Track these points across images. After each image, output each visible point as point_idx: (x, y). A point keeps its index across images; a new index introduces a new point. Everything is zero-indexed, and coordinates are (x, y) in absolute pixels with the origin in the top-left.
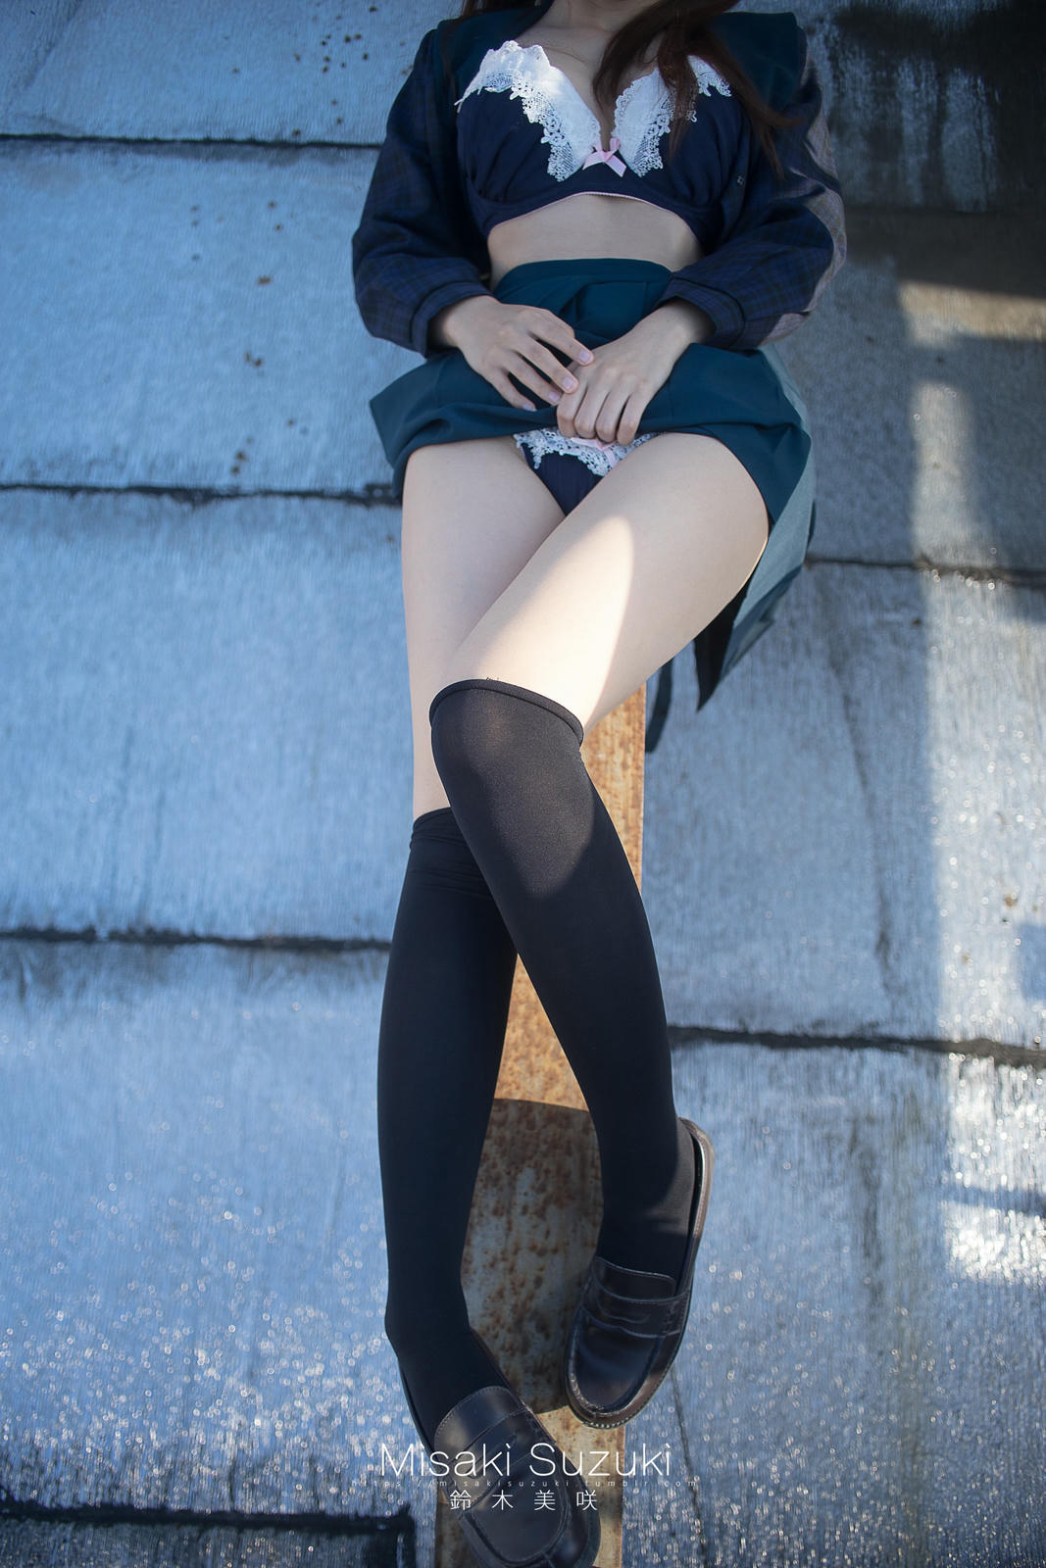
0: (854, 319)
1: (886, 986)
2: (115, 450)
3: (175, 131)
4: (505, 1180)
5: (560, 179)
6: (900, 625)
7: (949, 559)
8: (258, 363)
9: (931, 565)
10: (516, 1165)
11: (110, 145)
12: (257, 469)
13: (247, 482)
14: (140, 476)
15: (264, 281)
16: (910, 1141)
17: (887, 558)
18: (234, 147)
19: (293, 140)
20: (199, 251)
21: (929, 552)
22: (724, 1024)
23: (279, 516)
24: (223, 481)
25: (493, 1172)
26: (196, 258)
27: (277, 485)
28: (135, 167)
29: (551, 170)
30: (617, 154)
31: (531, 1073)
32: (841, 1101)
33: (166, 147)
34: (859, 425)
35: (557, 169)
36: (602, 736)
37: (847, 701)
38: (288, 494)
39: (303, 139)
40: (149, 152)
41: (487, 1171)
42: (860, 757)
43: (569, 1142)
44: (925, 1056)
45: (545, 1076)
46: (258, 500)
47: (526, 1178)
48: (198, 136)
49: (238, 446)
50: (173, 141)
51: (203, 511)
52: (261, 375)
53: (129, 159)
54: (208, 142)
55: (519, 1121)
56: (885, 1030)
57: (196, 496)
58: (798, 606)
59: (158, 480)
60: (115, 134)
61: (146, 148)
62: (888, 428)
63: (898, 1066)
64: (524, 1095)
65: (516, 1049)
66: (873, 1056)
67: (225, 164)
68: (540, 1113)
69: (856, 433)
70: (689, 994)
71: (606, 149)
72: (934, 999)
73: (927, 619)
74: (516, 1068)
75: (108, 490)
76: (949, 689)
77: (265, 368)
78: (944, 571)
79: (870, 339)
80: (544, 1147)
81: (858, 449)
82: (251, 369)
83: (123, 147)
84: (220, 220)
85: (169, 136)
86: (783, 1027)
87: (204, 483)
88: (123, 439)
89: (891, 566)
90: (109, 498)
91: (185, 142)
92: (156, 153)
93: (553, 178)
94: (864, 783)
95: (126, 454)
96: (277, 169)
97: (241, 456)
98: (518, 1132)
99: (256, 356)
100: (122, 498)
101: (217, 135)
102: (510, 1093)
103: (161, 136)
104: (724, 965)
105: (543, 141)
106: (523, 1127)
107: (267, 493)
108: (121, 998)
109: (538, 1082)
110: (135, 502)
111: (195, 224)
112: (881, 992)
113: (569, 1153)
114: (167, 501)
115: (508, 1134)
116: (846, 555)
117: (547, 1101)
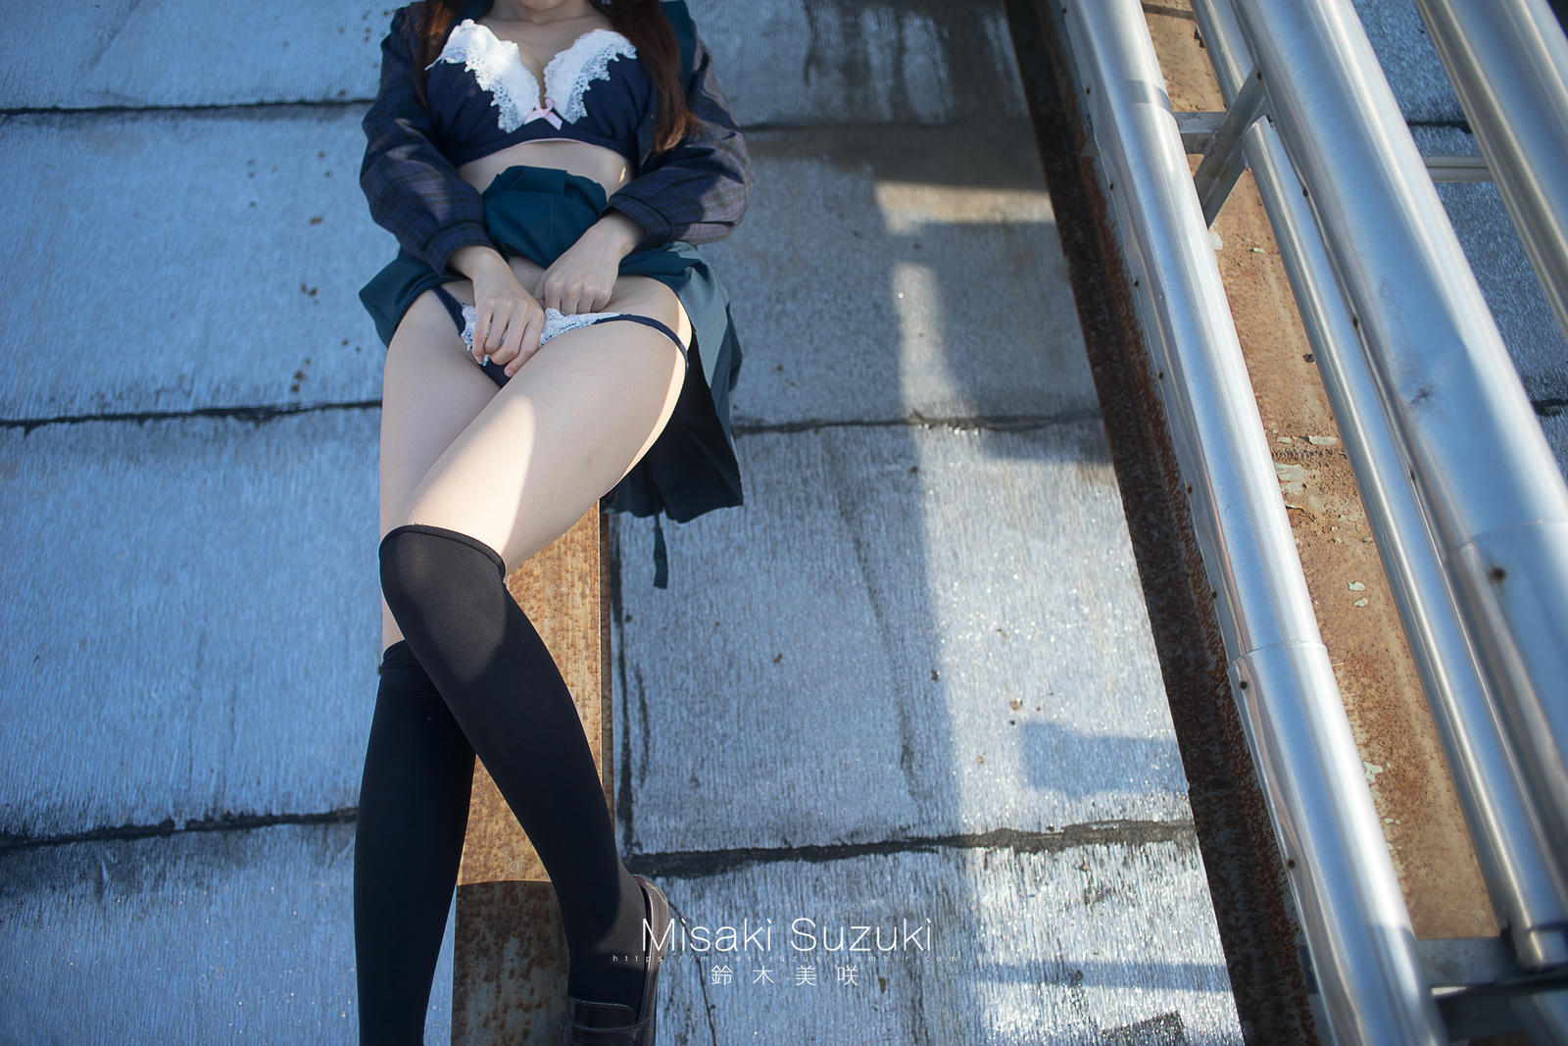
0: (841, 217)
1: (912, 793)
2: (182, 378)
3: (231, 98)
4: (494, 950)
5: (508, 131)
6: (900, 473)
7: (938, 413)
8: (313, 292)
9: (923, 420)
10: (502, 937)
11: (170, 113)
12: (315, 386)
13: (306, 399)
14: (206, 401)
15: (316, 221)
16: (946, 931)
17: (884, 418)
18: (285, 108)
19: (338, 98)
20: (255, 198)
21: (921, 409)
22: (767, 844)
23: (341, 427)
24: (284, 399)
25: (483, 945)
26: (253, 204)
27: (336, 399)
28: (194, 130)
29: (501, 125)
30: (553, 111)
31: (513, 858)
32: (881, 902)
33: (223, 111)
34: (852, 306)
35: (506, 123)
36: (564, 574)
37: (857, 542)
38: (349, 406)
39: (349, 97)
40: (208, 116)
41: (478, 944)
42: (873, 593)
43: (548, 912)
44: (952, 852)
45: (525, 858)
46: (318, 413)
47: (512, 946)
48: (253, 100)
49: (298, 366)
50: (229, 107)
51: (264, 428)
52: (316, 303)
53: (188, 123)
54: (261, 105)
55: (504, 899)
56: (914, 833)
57: (258, 415)
58: (808, 466)
59: (223, 403)
60: (175, 103)
61: (205, 113)
62: (877, 307)
63: (929, 864)
64: (507, 876)
65: (500, 839)
66: (906, 858)
67: (278, 122)
68: (523, 890)
69: (849, 313)
70: (736, 821)
71: (544, 107)
72: (955, 799)
73: (922, 467)
74: (500, 854)
75: (175, 415)
76: (947, 525)
77: (318, 297)
78: (934, 424)
79: (856, 234)
80: (526, 919)
81: (851, 327)
82: (306, 298)
83: (183, 113)
84: (275, 170)
85: (226, 102)
86: (822, 841)
87: (266, 403)
88: (188, 369)
89: (887, 424)
90: (176, 422)
91: (239, 106)
92: (213, 117)
93: (503, 131)
94: (879, 615)
95: (193, 382)
96: (325, 124)
97: (299, 376)
98: (504, 908)
99: (310, 287)
100: (189, 421)
101: (269, 98)
102: (496, 877)
103: (218, 102)
104: (765, 789)
105: (493, 104)
106: (507, 903)
107: (326, 407)
108: (199, 884)
109: (519, 864)
110: (202, 424)
111: (252, 175)
112: (909, 798)
113: (547, 921)
114: (231, 420)
115: (495, 911)
116: (847, 418)
117: (527, 879)
